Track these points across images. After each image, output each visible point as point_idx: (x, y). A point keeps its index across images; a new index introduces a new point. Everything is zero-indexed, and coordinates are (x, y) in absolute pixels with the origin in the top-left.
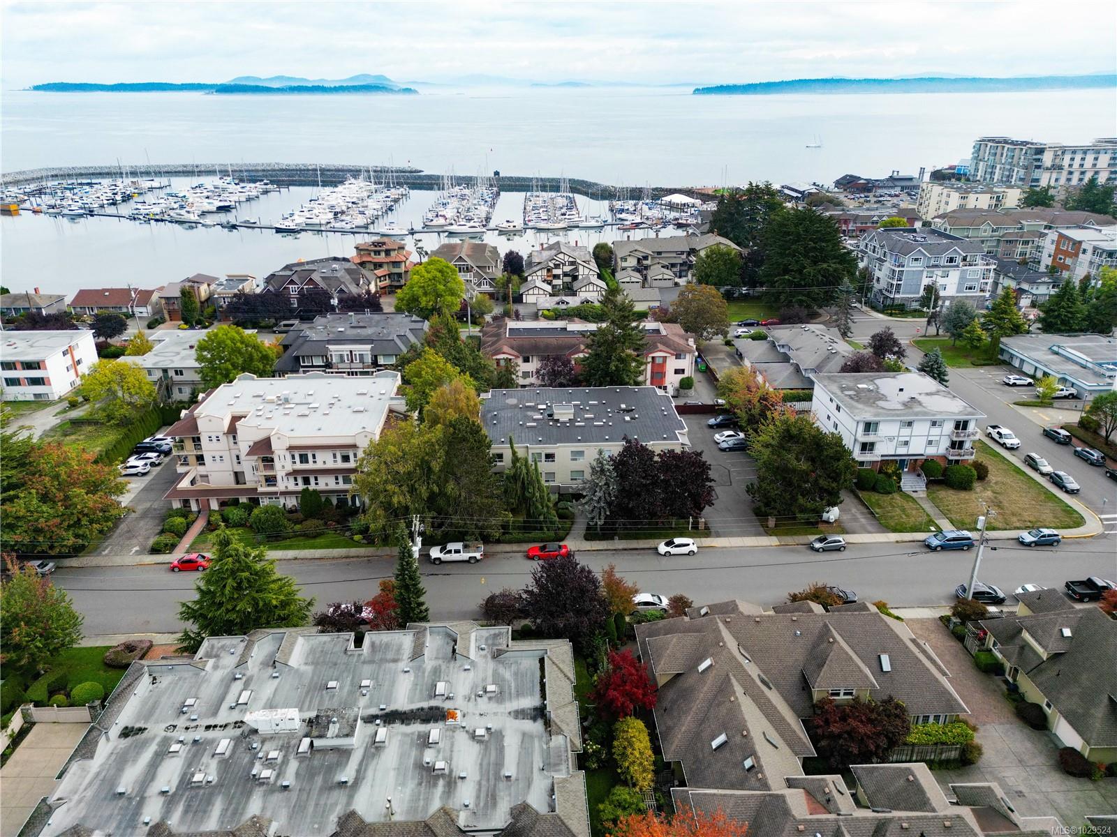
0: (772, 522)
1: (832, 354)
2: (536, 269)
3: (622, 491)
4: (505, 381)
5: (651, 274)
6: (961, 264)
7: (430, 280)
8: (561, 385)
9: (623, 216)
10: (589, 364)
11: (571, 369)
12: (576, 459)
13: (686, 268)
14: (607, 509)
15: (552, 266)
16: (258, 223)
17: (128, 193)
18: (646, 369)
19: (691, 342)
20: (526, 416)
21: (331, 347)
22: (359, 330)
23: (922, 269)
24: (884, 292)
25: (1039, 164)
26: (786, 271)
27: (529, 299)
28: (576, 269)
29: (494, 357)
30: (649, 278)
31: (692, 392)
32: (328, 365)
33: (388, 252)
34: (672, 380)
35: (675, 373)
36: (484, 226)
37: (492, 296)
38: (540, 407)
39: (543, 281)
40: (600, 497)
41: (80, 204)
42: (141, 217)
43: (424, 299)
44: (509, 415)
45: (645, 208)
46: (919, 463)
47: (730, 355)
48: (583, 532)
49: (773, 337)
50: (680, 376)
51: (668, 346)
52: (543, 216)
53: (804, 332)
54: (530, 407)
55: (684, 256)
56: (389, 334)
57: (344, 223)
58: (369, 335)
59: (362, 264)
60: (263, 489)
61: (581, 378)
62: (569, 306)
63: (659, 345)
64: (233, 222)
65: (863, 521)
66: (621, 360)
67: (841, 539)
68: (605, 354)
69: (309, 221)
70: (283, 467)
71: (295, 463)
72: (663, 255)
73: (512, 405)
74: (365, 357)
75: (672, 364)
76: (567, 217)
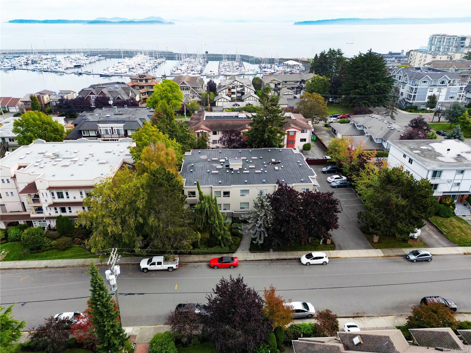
0: (376, 239)
1: (392, 130)
2: (223, 89)
3: (276, 219)
4: (202, 145)
5: (282, 92)
6: (448, 84)
7: (164, 91)
8: (235, 147)
9: (266, 70)
10: (251, 135)
11: (241, 138)
12: (244, 195)
13: (299, 90)
14: (266, 233)
15: (231, 87)
16: (92, 72)
17: (35, 60)
18: (284, 139)
19: (310, 123)
20: (212, 166)
21: (100, 125)
22: (118, 116)
23: (427, 87)
24: (406, 100)
25: (463, 45)
26: (356, 87)
27: (219, 104)
28: (244, 89)
29: (196, 132)
30: (281, 94)
31: (310, 152)
32: (99, 136)
33: (146, 80)
34: (299, 145)
35: (301, 141)
36: (199, 74)
37: (199, 102)
38: (221, 160)
39: (227, 95)
40: (261, 225)
41: (10, 64)
42: (37, 70)
43: (161, 101)
44: (201, 166)
45: (276, 66)
46: (465, 197)
47: (328, 132)
48: (248, 247)
49: (353, 121)
50: (304, 143)
51: (297, 125)
52: (228, 70)
53: (371, 118)
54: (215, 161)
55: (298, 84)
56: (135, 118)
57: (133, 72)
58: (123, 119)
59: (133, 86)
60: (34, 215)
61: (246, 143)
62: (240, 107)
63: (291, 125)
64: (80, 72)
65: (436, 237)
66: (271, 132)
67: (429, 253)
68: (261, 128)
69: (116, 72)
70: (46, 201)
71: (54, 198)
72: (288, 83)
73: (204, 160)
74: (120, 131)
75: (299, 136)
76: (239, 70)
